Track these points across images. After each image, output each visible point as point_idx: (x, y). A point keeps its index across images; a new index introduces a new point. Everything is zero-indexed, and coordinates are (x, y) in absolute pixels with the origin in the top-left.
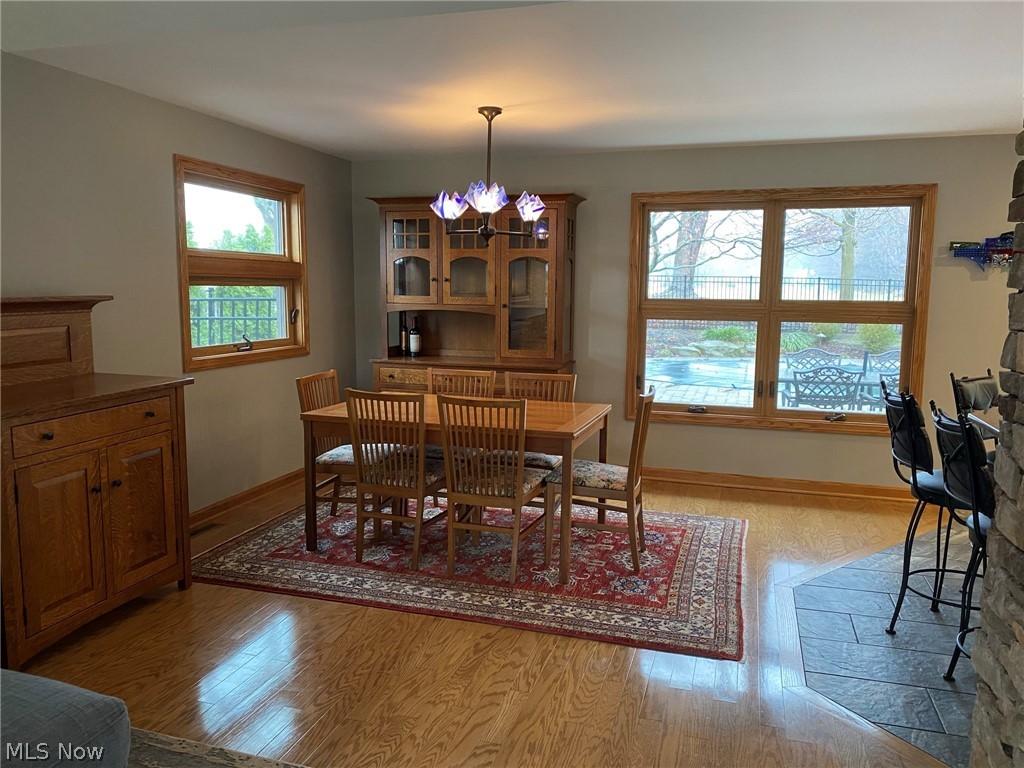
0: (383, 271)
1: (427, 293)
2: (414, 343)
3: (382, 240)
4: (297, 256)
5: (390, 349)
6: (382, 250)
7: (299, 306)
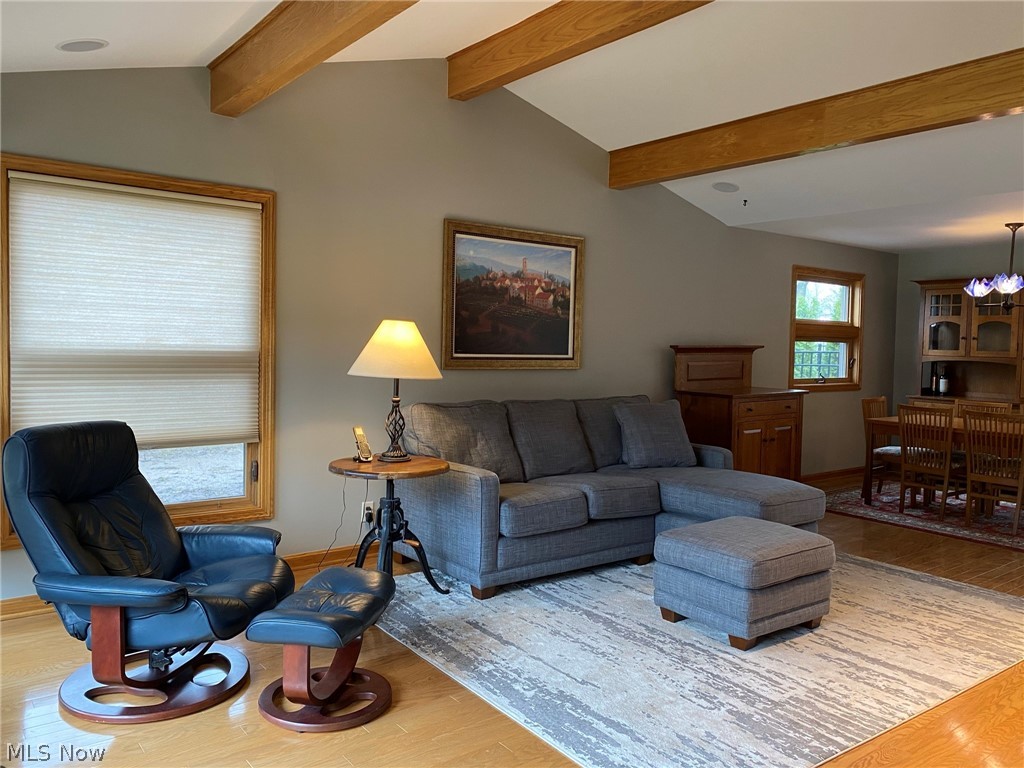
0: (920, 332)
1: (957, 348)
2: (943, 385)
3: (921, 311)
4: (857, 323)
5: (922, 389)
6: (921, 317)
7: (856, 356)
